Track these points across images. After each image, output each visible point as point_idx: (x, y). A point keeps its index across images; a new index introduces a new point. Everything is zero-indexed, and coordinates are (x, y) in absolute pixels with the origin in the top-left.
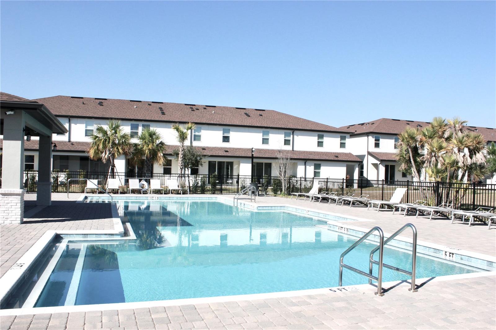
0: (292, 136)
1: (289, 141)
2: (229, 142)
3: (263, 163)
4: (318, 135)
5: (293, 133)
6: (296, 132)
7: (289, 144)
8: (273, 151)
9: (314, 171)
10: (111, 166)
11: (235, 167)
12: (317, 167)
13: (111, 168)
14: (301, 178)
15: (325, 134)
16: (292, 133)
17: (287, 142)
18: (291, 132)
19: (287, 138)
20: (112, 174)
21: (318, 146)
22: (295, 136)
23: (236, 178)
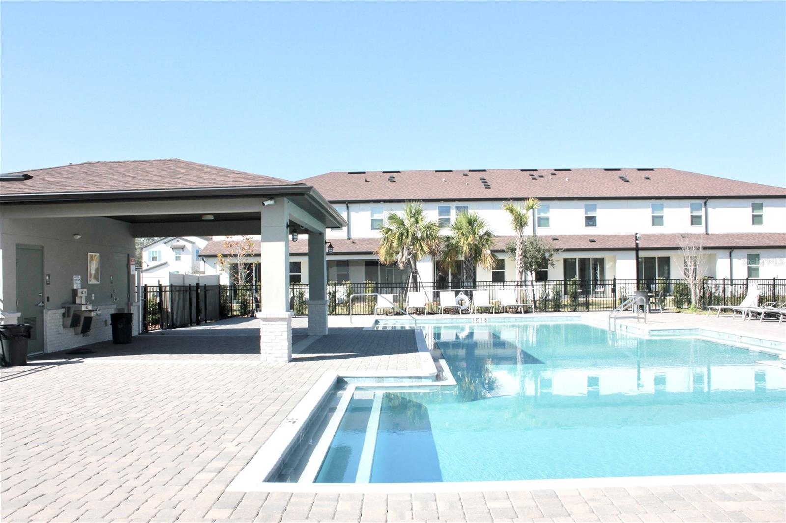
0: (703, 209)
1: (700, 217)
2: (596, 226)
3: (655, 258)
4: (752, 203)
5: (706, 203)
6: (710, 202)
7: (700, 223)
8: (672, 237)
9: (748, 267)
10: (411, 273)
11: (608, 266)
12: (753, 259)
13: (412, 276)
14: (724, 280)
15: (765, 201)
16: (703, 204)
17: (695, 220)
18: (702, 202)
19: (696, 214)
20: (415, 286)
21: (753, 224)
22: (710, 210)
23: (611, 284)
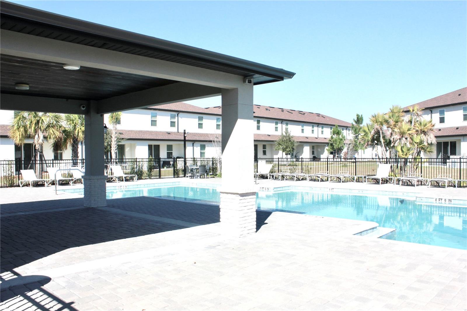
0: (176, 118)
1: (174, 122)
3: (152, 145)
4: (199, 117)
5: (178, 114)
6: (180, 114)
7: (174, 126)
9: (201, 152)
11: (127, 150)
12: (203, 147)
15: (204, 116)
16: (177, 115)
17: (173, 124)
18: (176, 113)
19: (173, 120)
22: (179, 118)
